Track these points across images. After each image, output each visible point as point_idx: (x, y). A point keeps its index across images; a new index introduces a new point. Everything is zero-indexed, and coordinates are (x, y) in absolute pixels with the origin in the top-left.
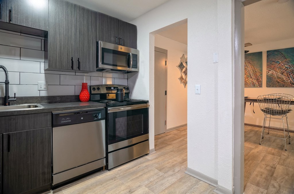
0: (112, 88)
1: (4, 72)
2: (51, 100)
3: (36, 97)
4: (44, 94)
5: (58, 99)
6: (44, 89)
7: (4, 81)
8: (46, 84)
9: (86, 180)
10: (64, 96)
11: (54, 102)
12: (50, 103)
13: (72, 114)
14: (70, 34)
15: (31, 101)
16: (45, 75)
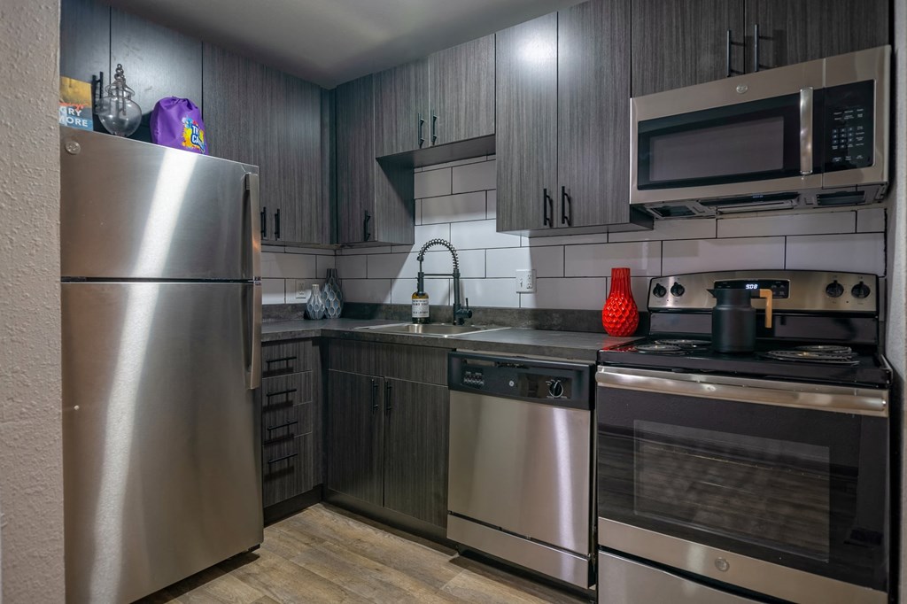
0: (749, 287)
1: (450, 253)
2: (541, 319)
3: (510, 309)
4: (528, 302)
5: (557, 321)
6: (528, 290)
7: (452, 273)
8: (532, 276)
9: (526, 591)
10: (572, 312)
11: (546, 327)
12: (538, 328)
13: (493, 364)
14: (544, 116)
15: (502, 319)
16: (531, 251)
